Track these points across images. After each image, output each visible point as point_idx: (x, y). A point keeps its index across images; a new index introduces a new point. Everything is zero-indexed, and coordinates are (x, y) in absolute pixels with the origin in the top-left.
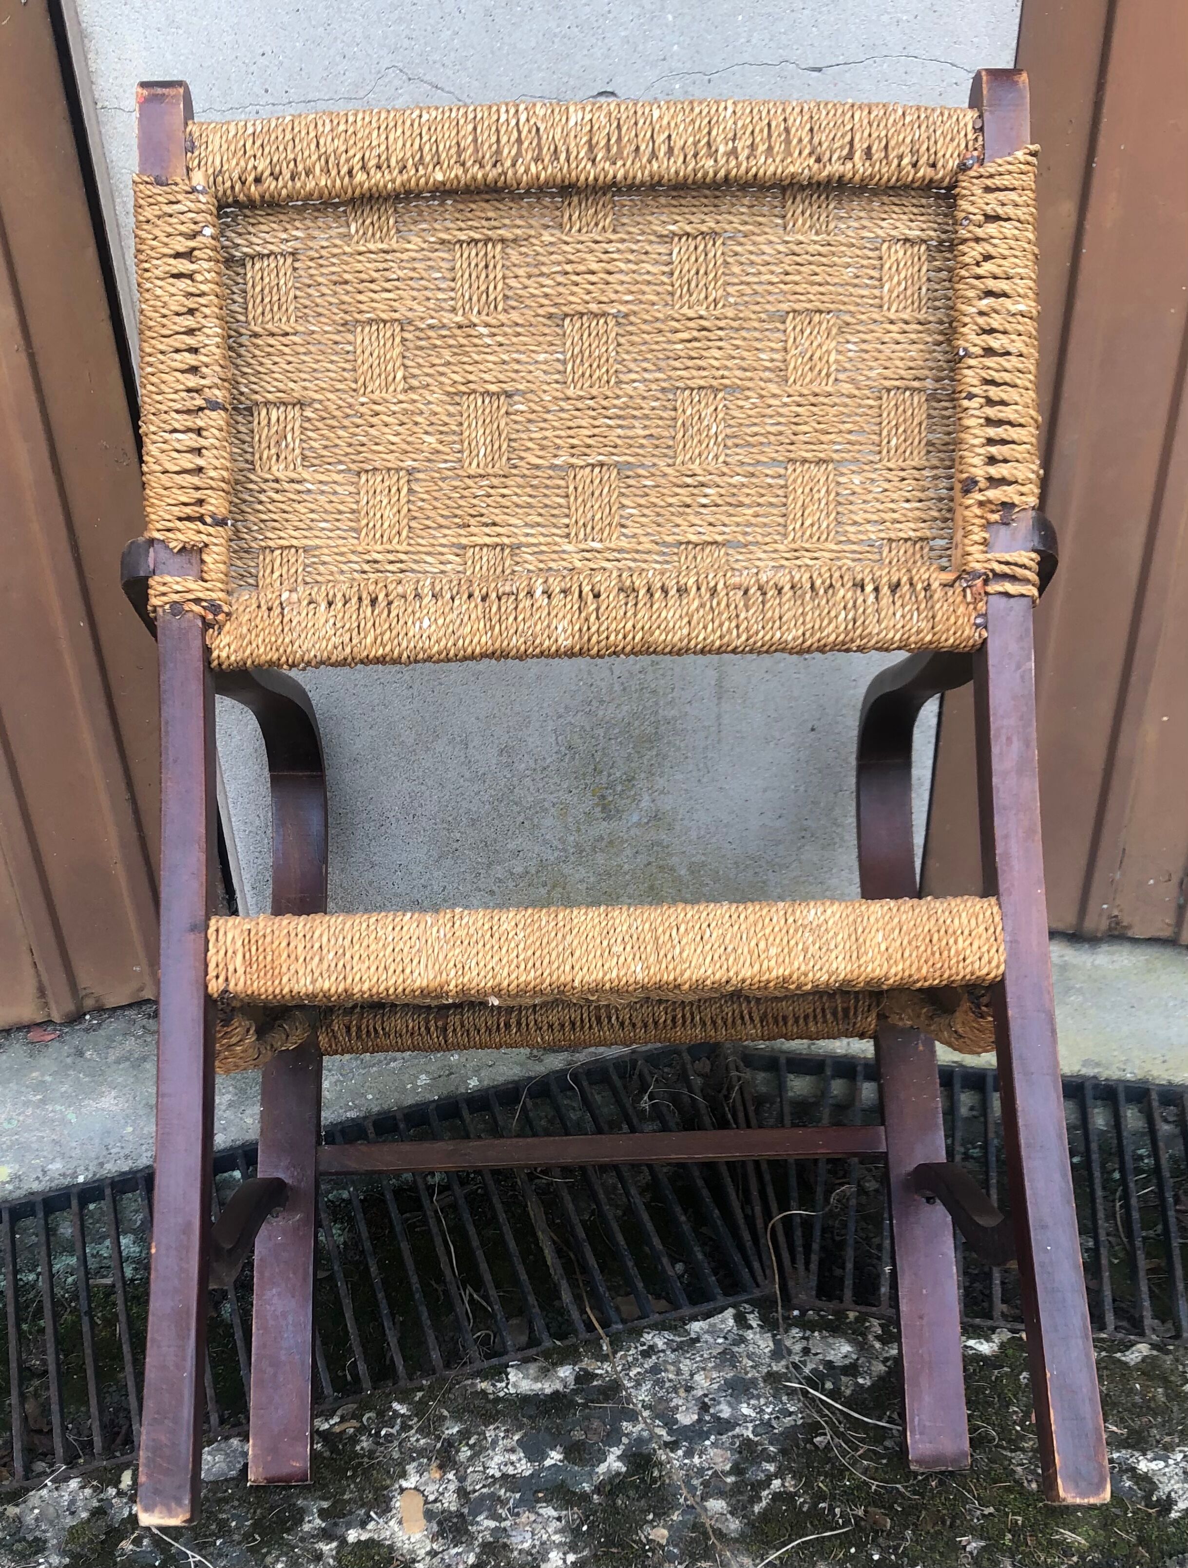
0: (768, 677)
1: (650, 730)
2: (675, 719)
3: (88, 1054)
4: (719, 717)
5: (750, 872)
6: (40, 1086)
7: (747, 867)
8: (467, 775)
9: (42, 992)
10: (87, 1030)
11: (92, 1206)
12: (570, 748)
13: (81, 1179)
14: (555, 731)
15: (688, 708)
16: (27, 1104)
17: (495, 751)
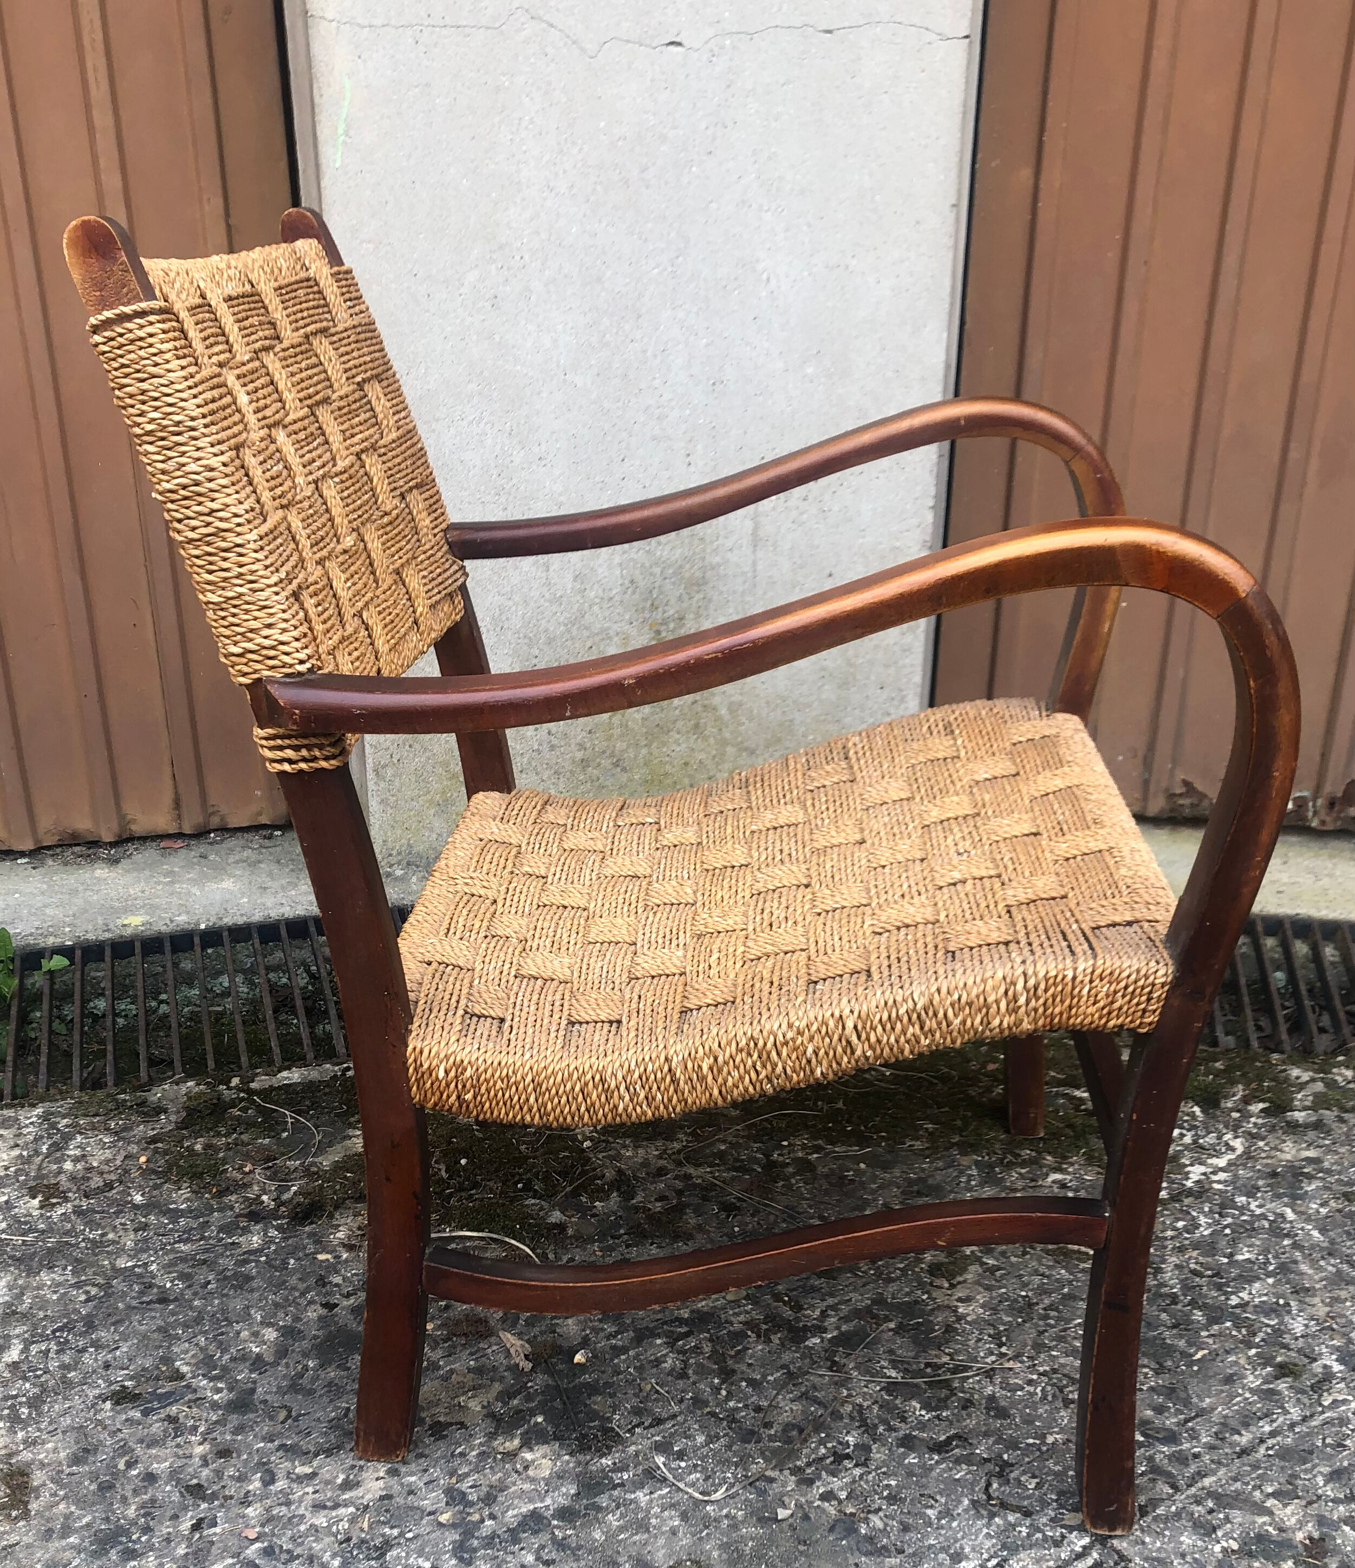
0: (794, 526)
1: (699, 574)
2: (719, 565)
3: (212, 857)
4: (754, 563)
5: (779, 712)
6: (171, 873)
7: (777, 706)
8: (547, 596)
9: (177, 804)
10: (211, 844)
11: (210, 951)
12: (632, 582)
13: (203, 926)
14: (620, 565)
15: (729, 555)
16: (159, 883)
17: (570, 577)
